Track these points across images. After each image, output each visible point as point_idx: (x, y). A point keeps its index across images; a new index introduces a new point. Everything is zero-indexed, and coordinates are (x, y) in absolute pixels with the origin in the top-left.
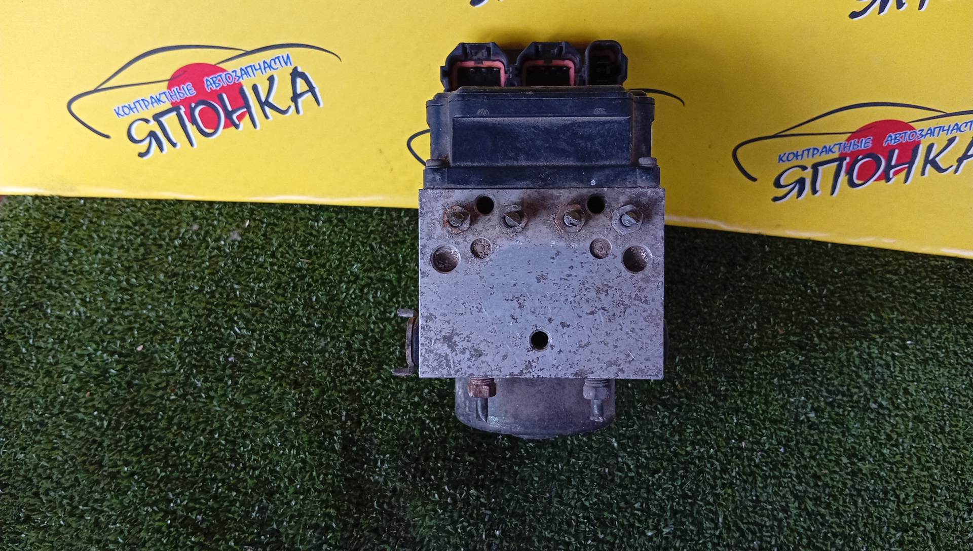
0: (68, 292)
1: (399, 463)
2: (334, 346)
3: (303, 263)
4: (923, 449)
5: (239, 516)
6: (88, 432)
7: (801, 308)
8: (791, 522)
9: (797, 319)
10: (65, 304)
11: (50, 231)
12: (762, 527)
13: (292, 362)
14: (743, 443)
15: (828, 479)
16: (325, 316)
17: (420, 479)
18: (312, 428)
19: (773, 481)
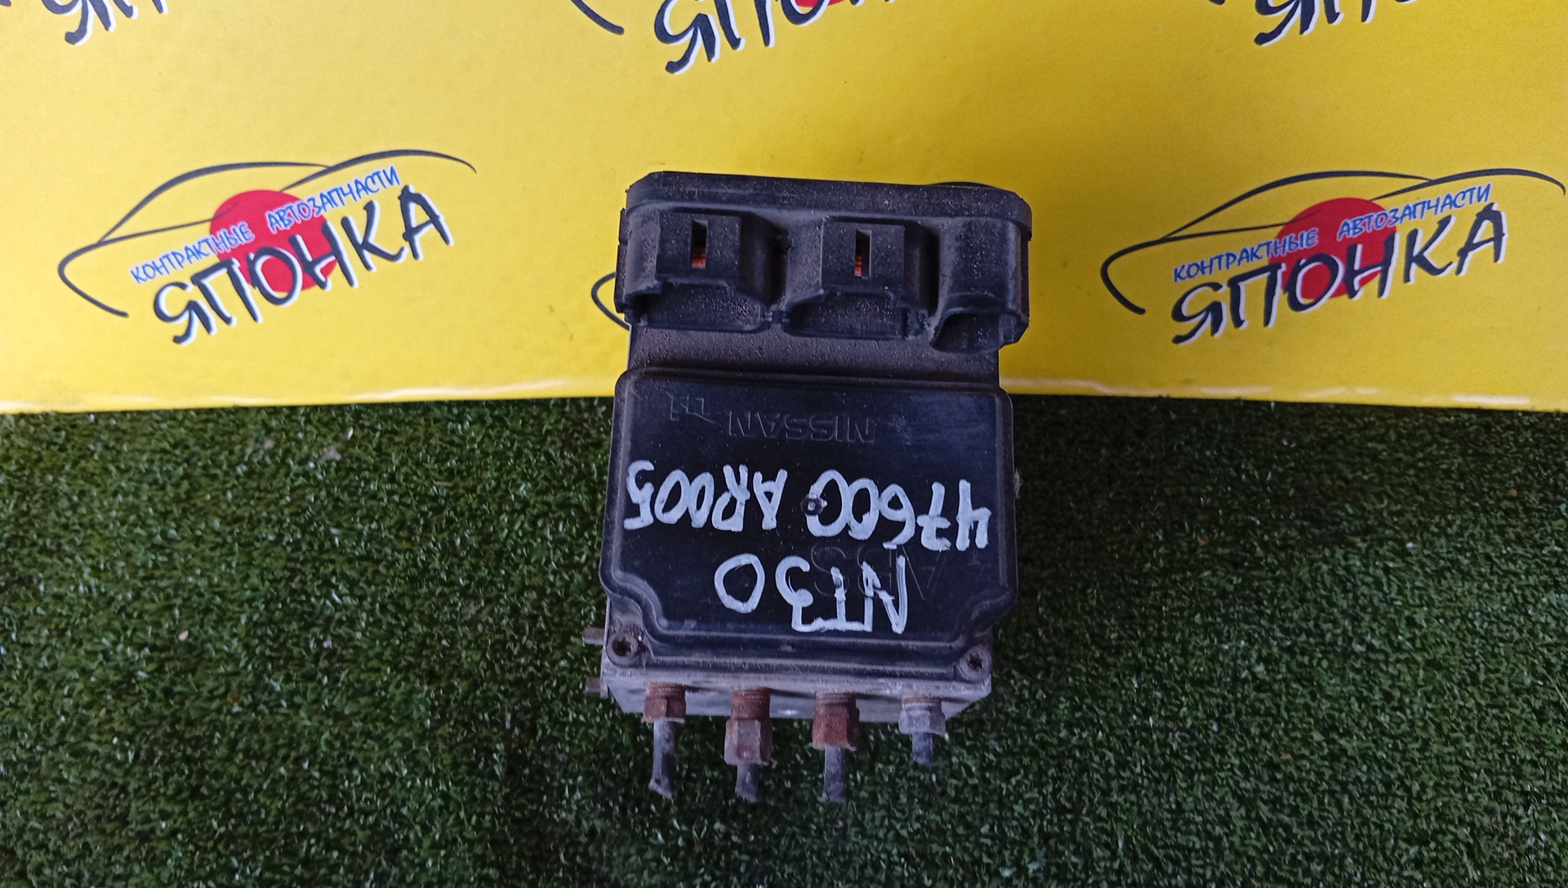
0: (72, 557)
1: (599, 789)
2: (491, 613)
3: (439, 488)
4: (1444, 711)
6: (104, 770)
7: (1233, 504)
8: (1236, 840)
9: (1226, 521)
10: (67, 575)
11: (41, 465)
12: (1190, 853)
13: (424, 641)
14: (1151, 720)
15: (1291, 769)
16: (476, 568)
17: (633, 811)
18: (457, 744)
19: (1203, 778)
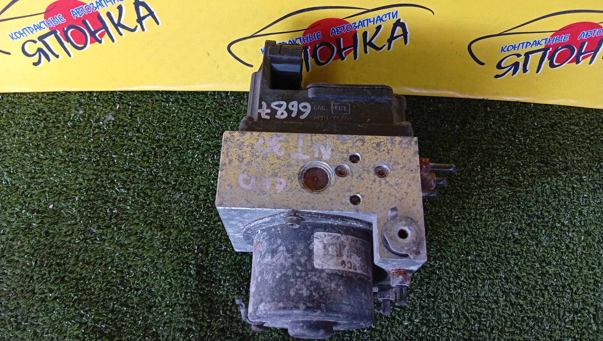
1: (236, 282)
2: (186, 198)
3: (161, 136)
4: (590, 255)
5: (130, 323)
6: (22, 270)
7: (511, 154)
8: (500, 310)
9: (508, 162)
12: (481, 315)
13: (157, 211)
14: (469, 257)
15: (526, 279)
16: (178, 176)
18: (174, 260)
19: (489, 282)
